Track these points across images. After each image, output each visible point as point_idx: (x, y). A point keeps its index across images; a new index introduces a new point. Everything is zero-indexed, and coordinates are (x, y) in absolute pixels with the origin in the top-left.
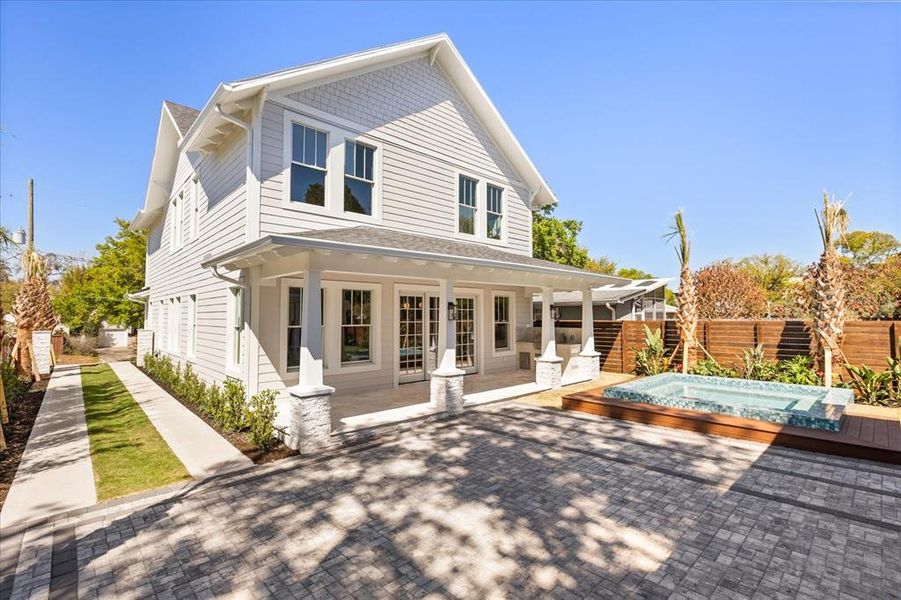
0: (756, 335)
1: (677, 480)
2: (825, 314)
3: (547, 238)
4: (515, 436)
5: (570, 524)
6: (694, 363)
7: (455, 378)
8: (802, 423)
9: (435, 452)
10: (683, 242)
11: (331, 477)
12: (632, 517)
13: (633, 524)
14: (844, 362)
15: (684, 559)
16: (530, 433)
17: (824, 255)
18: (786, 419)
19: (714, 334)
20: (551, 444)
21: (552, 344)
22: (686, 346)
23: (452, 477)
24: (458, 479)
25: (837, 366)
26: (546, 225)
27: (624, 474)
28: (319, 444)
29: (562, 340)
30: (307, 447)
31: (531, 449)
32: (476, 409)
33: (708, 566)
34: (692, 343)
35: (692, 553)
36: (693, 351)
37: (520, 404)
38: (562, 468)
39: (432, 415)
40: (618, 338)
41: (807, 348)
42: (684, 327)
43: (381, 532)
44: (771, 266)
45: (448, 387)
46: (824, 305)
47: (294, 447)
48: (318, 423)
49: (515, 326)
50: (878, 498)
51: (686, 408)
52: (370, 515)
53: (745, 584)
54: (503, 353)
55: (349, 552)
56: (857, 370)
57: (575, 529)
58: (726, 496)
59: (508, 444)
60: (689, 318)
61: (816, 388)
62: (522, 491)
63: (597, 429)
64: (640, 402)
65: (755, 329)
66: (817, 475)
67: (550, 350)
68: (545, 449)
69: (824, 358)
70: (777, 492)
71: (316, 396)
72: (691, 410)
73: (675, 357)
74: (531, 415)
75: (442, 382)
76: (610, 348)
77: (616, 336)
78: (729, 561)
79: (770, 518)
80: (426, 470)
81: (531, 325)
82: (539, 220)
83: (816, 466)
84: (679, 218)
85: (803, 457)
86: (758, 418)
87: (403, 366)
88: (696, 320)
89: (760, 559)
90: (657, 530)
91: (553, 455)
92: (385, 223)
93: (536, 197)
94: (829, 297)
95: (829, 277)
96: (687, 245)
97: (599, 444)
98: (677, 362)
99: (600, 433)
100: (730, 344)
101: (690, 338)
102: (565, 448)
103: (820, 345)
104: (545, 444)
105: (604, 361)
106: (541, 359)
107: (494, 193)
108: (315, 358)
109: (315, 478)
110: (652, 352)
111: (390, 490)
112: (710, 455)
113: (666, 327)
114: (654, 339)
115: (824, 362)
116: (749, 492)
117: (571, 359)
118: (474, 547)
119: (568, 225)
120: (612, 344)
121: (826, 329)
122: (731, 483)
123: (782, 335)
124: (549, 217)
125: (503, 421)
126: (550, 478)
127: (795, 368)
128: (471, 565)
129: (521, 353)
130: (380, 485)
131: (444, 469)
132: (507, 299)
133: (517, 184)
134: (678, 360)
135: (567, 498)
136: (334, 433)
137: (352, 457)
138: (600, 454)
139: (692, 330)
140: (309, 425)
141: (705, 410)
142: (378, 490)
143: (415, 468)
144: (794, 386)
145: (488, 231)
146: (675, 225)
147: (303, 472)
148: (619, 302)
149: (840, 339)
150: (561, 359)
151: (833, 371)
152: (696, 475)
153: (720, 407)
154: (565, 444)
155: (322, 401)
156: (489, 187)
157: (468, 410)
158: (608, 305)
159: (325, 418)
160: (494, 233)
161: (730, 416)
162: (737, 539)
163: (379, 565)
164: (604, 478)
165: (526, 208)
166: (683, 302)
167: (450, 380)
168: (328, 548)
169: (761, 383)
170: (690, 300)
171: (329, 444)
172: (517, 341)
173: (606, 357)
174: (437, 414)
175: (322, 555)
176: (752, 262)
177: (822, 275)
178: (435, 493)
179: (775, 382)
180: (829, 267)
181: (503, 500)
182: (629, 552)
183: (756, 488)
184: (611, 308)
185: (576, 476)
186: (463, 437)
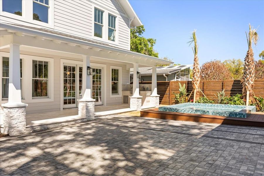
0: (223, 86)
1: (182, 135)
2: (248, 76)
3: (139, 46)
4: (118, 126)
5: (135, 149)
6: (198, 98)
7: (90, 103)
8: (233, 115)
9: (79, 132)
10: (195, 45)
11: (26, 142)
12: (161, 146)
13: (161, 148)
14: (254, 96)
15: (178, 156)
16: (124, 124)
17: (248, 51)
18: (228, 114)
19: (207, 86)
20: (133, 128)
21: (138, 90)
22: (195, 91)
23: (86, 139)
24: (88, 139)
25: (251, 97)
26: (139, 40)
27: (161, 134)
28: (19, 131)
29: (142, 89)
30: (13, 133)
31: (124, 129)
32: (101, 118)
33: (187, 157)
34: (198, 90)
35: (181, 154)
36: (198, 93)
37: (122, 115)
38: (136, 134)
39: (79, 119)
40: (168, 89)
41: (241, 91)
42: (194, 83)
43: (50, 157)
44: (236, 64)
45: (87, 107)
46: (247, 72)
47: (6, 133)
48: (19, 121)
49: (121, 83)
50: (253, 136)
51: (192, 113)
52: (45, 152)
53: (199, 160)
54: (115, 96)
55: (34, 164)
56: (258, 98)
57: (137, 150)
58: (200, 138)
59: (114, 128)
60: (197, 79)
61: (242, 106)
62: (117, 142)
63: (153, 122)
64: (173, 112)
65: (223, 84)
66: (235, 131)
67: (136, 93)
68: (130, 129)
69: (246, 94)
70: (219, 136)
71: (18, 107)
72: (193, 113)
73: (191, 97)
74: (126, 119)
75: (84, 104)
76: (164, 94)
77: (167, 88)
78: (195, 155)
79: (214, 143)
80: (74, 137)
81: (129, 83)
82: (136, 38)
83: (236, 129)
84: (194, 34)
85: (232, 127)
86: (218, 115)
87: (65, 103)
88: (199, 80)
89: (206, 154)
90: (170, 149)
91: (133, 130)
92: (56, 28)
93: (132, 22)
94: (249, 69)
95: (250, 60)
96: (197, 47)
97: (154, 127)
98: (191, 99)
99: (155, 123)
100: (213, 91)
101: (197, 88)
102: (139, 128)
103: (245, 89)
104: (130, 127)
105: (162, 100)
106: (132, 97)
107: (112, 19)
108: (17, 89)
109: (17, 143)
110: (181, 94)
111: (55, 144)
112: (197, 128)
113: (188, 84)
114: (183, 89)
115: (246, 96)
116: (209, 137)
117: (147, 98)
118: (93, 158)
119: (149, 41)
120: (165, 92)
121: (248, 82)
122: (203, 135)
123: (233, 86)
124: (141, 36)
125: (113, 121)
126: (131, 137)
127: (236, 98)
128: (90, 163)
129: (124, 96)
130: (51, 143)
131: (82, 137)
132: (117, 70)
133: (123, 15)
134: (192, 98)
135: (136, 142)
136: (28, 126)
137: (36, 136)
138: (154, 129)
139: (198, 84)
140: (14, 122)
141: (198, 113)
142: (49, 145)
143: (69, 137)
144: (235, 105)
145: (109, 37)
146: (193, 38)
147: (10, 141)
148: (169, 73)
149: (253, 86)
150: (142, 97)
151: (249, 99)
152: (191, 133)
153: (204, 111)
154: (139, 127)
155: (21, 110)
156: (110, 15)
157: (97, 118)
158: (164, 75)
159: (23, 118)
160: (112, 38)
161: (208, 115)
162: (200, 149)
163: (48, 166)
164: (153, 136)
165: (127, 27)
166: (194, 72)
167: (88, 103)
168: (23, 163)
169: (223, 105)
170: (197, 71)
171: (25, 131)
172: (122, 90)
173: (163, 98)
174: (81, 119)
175: (19, 166)
176: (228, 62)
177: (247, 59)
178: (77, 144)
179: (228, 105)
180: (250, 57)
181: (108, 144)
182: (158, 155)
183: (212, 136)
184: (166, 77)
185: (142, 136)
186: (93, 127)
